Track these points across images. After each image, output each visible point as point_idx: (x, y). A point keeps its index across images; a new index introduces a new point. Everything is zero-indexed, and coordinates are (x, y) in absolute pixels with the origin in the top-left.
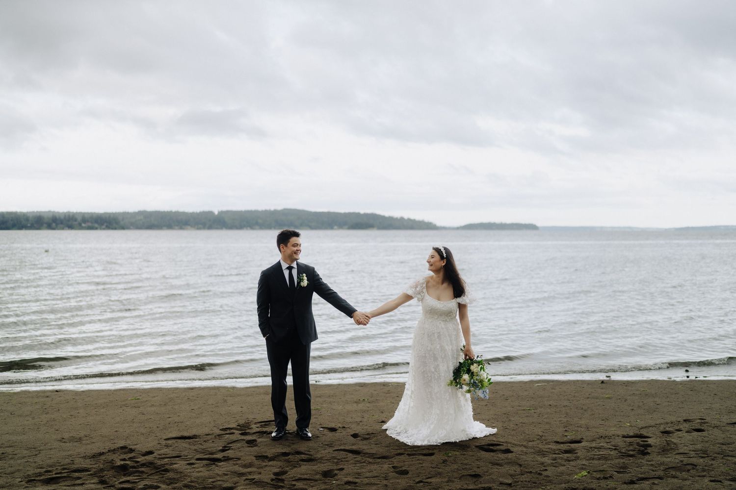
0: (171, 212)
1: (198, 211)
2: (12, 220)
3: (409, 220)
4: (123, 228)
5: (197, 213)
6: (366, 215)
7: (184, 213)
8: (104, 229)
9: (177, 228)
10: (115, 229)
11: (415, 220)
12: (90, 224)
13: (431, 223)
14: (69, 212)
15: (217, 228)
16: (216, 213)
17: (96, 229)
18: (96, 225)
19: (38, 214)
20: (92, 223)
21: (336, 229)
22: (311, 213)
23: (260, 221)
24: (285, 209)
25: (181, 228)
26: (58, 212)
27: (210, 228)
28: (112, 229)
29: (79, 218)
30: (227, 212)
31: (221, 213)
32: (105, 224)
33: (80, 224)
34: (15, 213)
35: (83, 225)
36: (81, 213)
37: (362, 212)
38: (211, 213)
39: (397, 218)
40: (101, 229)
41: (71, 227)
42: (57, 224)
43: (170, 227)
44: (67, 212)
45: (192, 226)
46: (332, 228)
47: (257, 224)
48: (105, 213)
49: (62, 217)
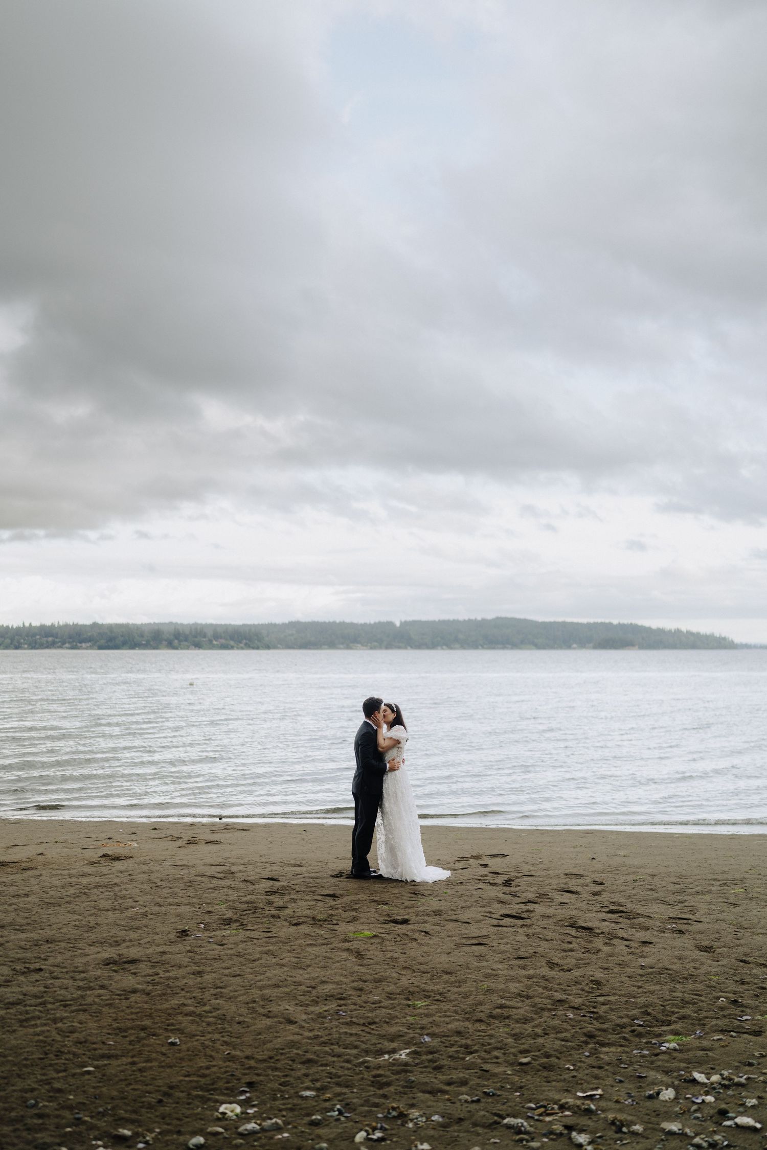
0: (334, 623)
1: (372, 622)
2: (122, 636)
3: (689, 633)
4: (268, 647)
5: (370, 624)
6: (621, 626)
7: (352, 625)
8: (242, 648)
9: (342, 646)
10: (258, 648)
11: (698, 634)
12: (223, 641)
13: (724, 639)
14: (196, 624)
15: (399, 648)
16: (398, 624)
17: (232, 648)
18: (232, 643)
19: (156, 628)
20: (226, 639)
21: (574, 649)
22: (536, 622)
23: (461, 636)
24: (498, 618)
25: (348, 647)
26: (182, 624)
27: (389, 647)
28: (253, 648)
29: (210, 633)
30: (414, 623)
31: (405, 624)
32: (244, 641)
33: (211, 641)
34: (127, 626)
35: (215, 642)
36: (211, 625)
37: (615, 622)
38: (390, 624)
39: (670, 631)
40: (238, 648)
41: (198, 646)
42: (180, 641)
43: (332, 645)
44: (193, 624)
45: (363, 645)
46: (569, 647)
47: (456, 640)
48: (244, 625)
49: (187, 632)
